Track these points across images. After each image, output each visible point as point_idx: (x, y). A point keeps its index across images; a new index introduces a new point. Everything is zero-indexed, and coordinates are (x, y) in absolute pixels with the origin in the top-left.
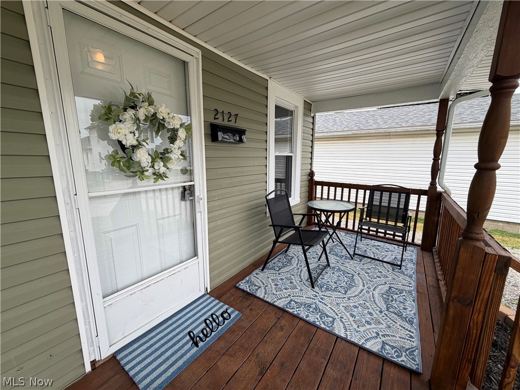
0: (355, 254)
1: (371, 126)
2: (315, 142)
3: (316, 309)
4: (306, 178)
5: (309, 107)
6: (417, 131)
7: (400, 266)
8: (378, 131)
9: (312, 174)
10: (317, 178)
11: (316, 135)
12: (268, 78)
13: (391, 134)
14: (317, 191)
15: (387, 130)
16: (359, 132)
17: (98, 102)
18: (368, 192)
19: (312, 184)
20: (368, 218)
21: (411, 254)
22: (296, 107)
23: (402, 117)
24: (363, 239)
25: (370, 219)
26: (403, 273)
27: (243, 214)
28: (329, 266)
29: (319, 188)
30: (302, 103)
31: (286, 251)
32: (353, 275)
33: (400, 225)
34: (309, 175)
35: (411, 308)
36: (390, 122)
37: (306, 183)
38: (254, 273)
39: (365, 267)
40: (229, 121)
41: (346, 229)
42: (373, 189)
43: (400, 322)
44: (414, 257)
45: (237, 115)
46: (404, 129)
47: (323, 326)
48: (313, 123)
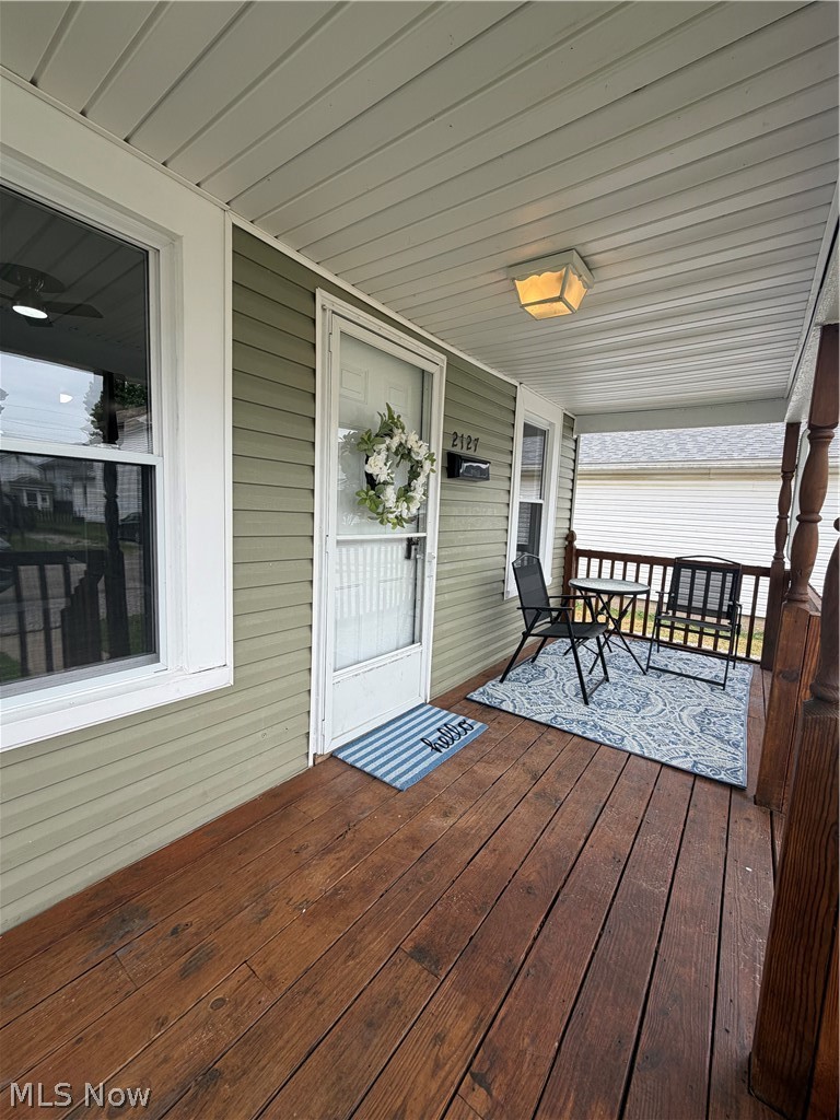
0: (648, 667)
1: (674, 454)
2: (578, 482)
3: (595, 726)
4: (562, 543)
5: (570, 423)
6: (760, 467)
7: (724, 685)
8: (686, 465)
9: (570, 537)
10: (579, 545)
11: (579, 467)
12: (517, 384)
13: (712, 471)
14: (580, 567)
15: (704, 464)
16: (651, 466)
17: (346, 432)
18: (670, 570)
19: (571, 554)
20: (671, 612)
21: (743, 672)
22: (551, 424)
23: (733, 440)
24: (661, 649)
25: (674, 614)
26: (729, 695)
27: (472, 591)
28: (608, 680)
29: (583, 561)
30: (561, 417)
31: (534, 659)
32: (648, 694)
33: (725, 622)
34: (566, 539)
35: (738, 732)
36: (709, 449)
37: (561, 552)
38: (489, 683)
39: (667, 684)
40: (468, 449)
41: (631, 635)
42: (679, 564)
43: (718, 744)
44: (748, 676)
45: (477, 440)
46: (735, 464)
47: (608, 742)
48: (575, 451)
